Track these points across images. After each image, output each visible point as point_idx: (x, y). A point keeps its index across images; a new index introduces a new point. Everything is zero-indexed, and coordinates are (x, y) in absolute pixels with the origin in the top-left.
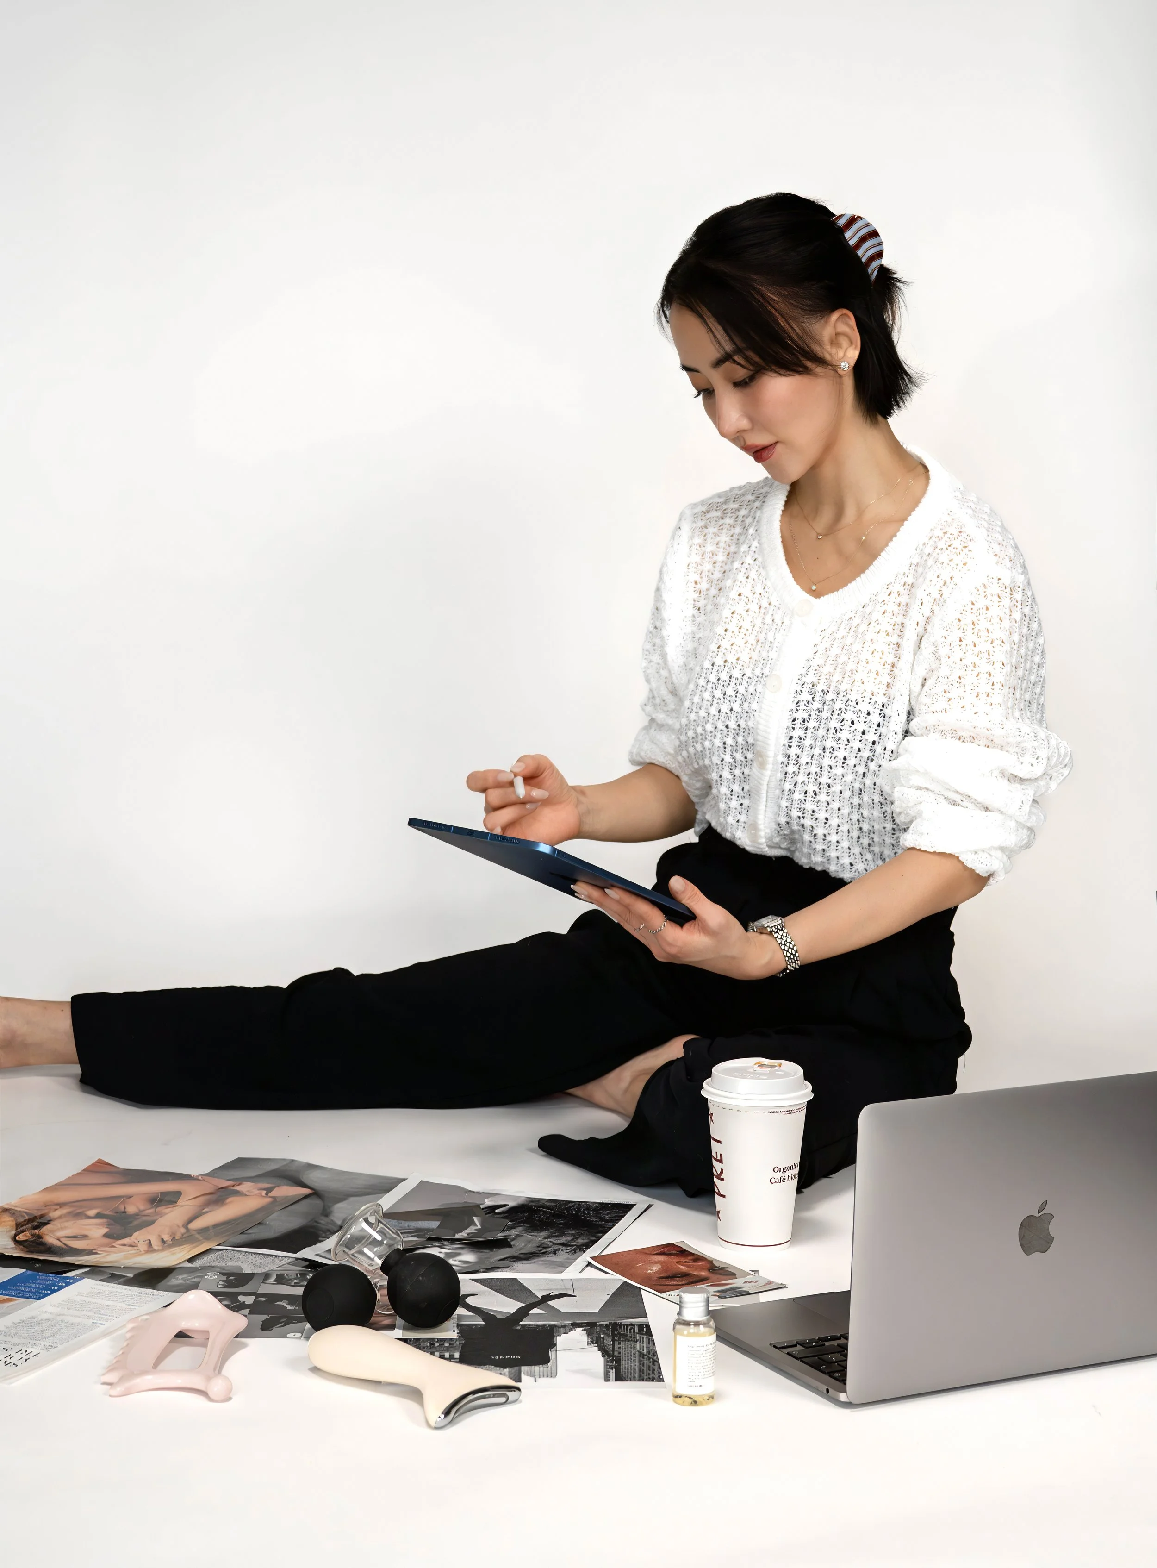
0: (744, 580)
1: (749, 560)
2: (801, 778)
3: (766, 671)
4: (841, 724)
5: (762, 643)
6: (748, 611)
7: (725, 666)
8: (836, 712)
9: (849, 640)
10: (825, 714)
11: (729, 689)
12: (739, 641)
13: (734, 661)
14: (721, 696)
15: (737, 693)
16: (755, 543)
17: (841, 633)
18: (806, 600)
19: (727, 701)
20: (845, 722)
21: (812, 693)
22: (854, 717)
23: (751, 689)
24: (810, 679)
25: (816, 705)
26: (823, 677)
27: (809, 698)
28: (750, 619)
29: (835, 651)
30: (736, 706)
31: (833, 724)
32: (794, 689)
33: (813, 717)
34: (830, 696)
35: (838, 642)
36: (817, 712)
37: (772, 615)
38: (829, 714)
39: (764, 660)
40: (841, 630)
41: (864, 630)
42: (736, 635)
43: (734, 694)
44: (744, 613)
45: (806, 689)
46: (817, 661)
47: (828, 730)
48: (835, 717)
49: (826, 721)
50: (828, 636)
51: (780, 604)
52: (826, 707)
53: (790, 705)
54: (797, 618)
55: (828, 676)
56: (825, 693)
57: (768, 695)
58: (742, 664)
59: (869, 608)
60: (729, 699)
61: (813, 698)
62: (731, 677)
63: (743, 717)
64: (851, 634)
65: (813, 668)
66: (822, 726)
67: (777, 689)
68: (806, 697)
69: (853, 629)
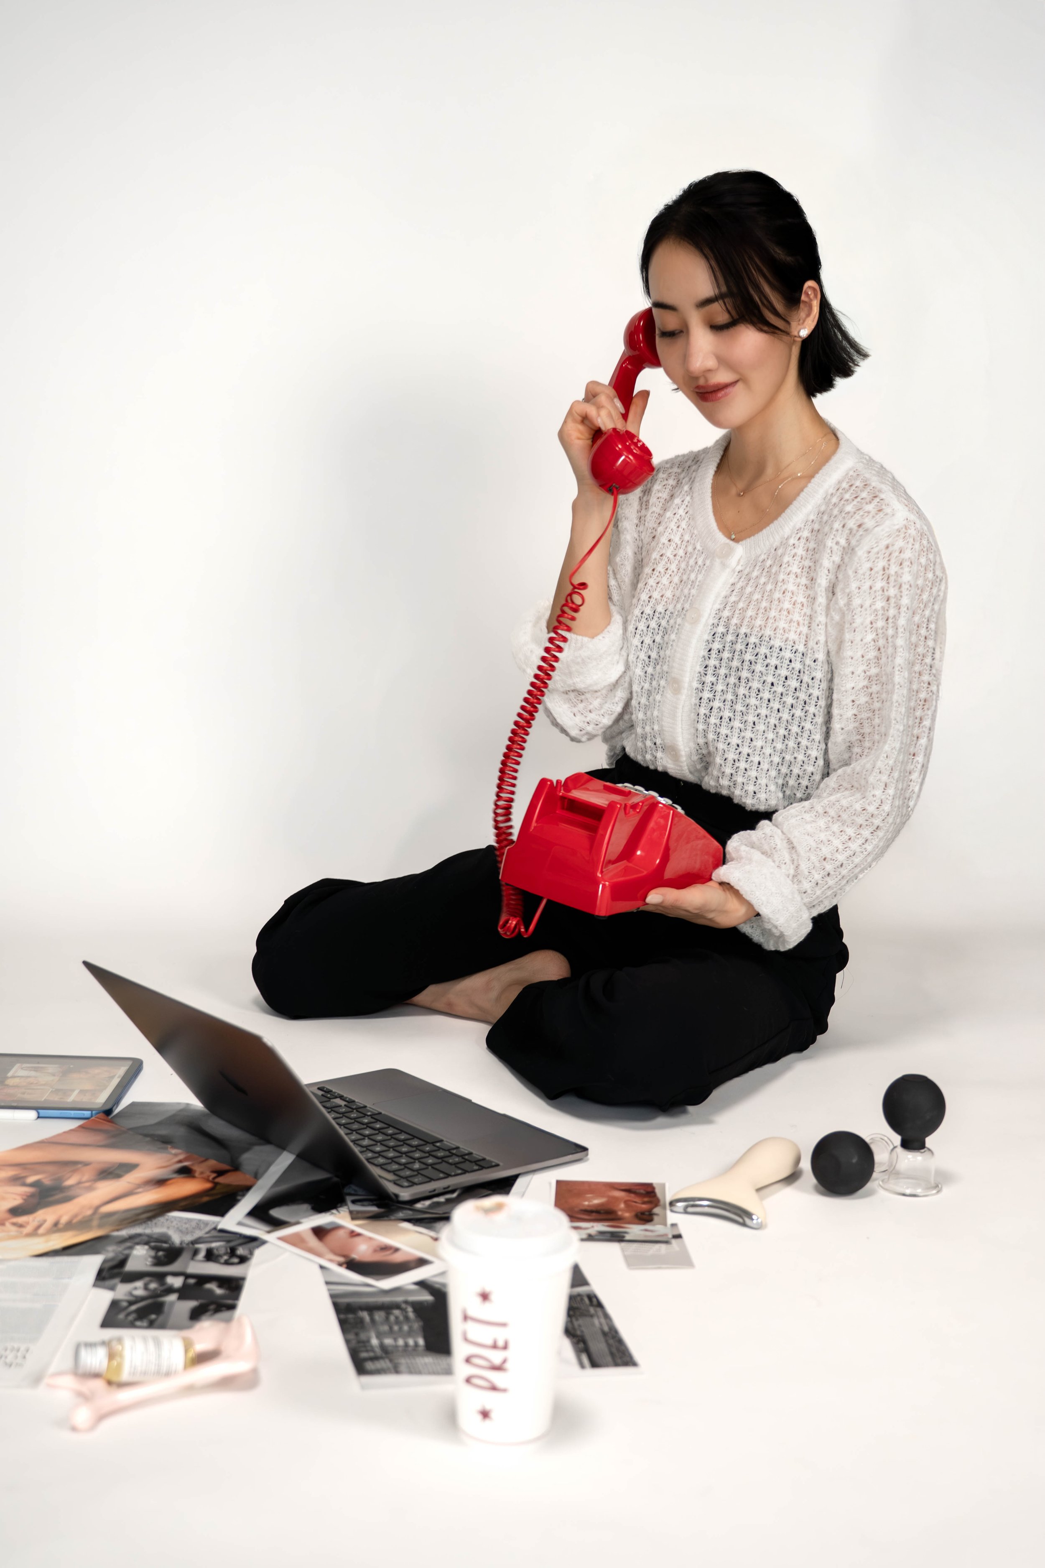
0: (675, 528)
1: (681, 512)
2: (716, 704)
3: (687, 606)
4: (756, 658)
5: (685, 582)
6: (675, 556)
7: (649, 602)
8: (751, 646)
9: (763, 580)
10: (739, 647)
11: (652, 622)
12: (665, 581)
13: (659, 597)
14: (645, 629)
15: (659, 626)
16: (688, 498)
17: (755, 574)
18: (727, 544)
19: (650, 634)
20: (759, 655)
21: (727, 627)
22: (767, 651)
23: (672, 622)
24: (726, 613)
25: (730, 638)
26: (737, 612)
27: (724, 630)
28: (677, 562)
29: (749, 589)
30: (658, 639)
31: (748, 657)
32: (711, 621)
33: (727, 648)
34: (743, 630)
35: (752, 581)
36: (730, 644)
37: (696, 558)
38: (743, 647)
39: (685, 596)
40: (756, 570)
41: (776, 571)
42: (662, 575)
43: (656, 627)
44: (671, 557)
45: (722, 623)
46: (733, 599)
47: (743, 662)
48: (750, 650)
49: (740, 653)
50: (744, 576)
51: (703, 549)
52: (740, 640)
53: (707, 637)
54: (717, 560)
55: (741, 611)
56: (738, 626)
57: (687, 626)
58: (665, 600)
59: (780, 552)
60: (652, 631)
61: (728, 631)
62: (654, 612)
63: (664, 648)
64: (764, 574)
65: (729, 604)
66: (736, 657)
67: (695, 622)
68: (721, 629)
69: (766, 570)
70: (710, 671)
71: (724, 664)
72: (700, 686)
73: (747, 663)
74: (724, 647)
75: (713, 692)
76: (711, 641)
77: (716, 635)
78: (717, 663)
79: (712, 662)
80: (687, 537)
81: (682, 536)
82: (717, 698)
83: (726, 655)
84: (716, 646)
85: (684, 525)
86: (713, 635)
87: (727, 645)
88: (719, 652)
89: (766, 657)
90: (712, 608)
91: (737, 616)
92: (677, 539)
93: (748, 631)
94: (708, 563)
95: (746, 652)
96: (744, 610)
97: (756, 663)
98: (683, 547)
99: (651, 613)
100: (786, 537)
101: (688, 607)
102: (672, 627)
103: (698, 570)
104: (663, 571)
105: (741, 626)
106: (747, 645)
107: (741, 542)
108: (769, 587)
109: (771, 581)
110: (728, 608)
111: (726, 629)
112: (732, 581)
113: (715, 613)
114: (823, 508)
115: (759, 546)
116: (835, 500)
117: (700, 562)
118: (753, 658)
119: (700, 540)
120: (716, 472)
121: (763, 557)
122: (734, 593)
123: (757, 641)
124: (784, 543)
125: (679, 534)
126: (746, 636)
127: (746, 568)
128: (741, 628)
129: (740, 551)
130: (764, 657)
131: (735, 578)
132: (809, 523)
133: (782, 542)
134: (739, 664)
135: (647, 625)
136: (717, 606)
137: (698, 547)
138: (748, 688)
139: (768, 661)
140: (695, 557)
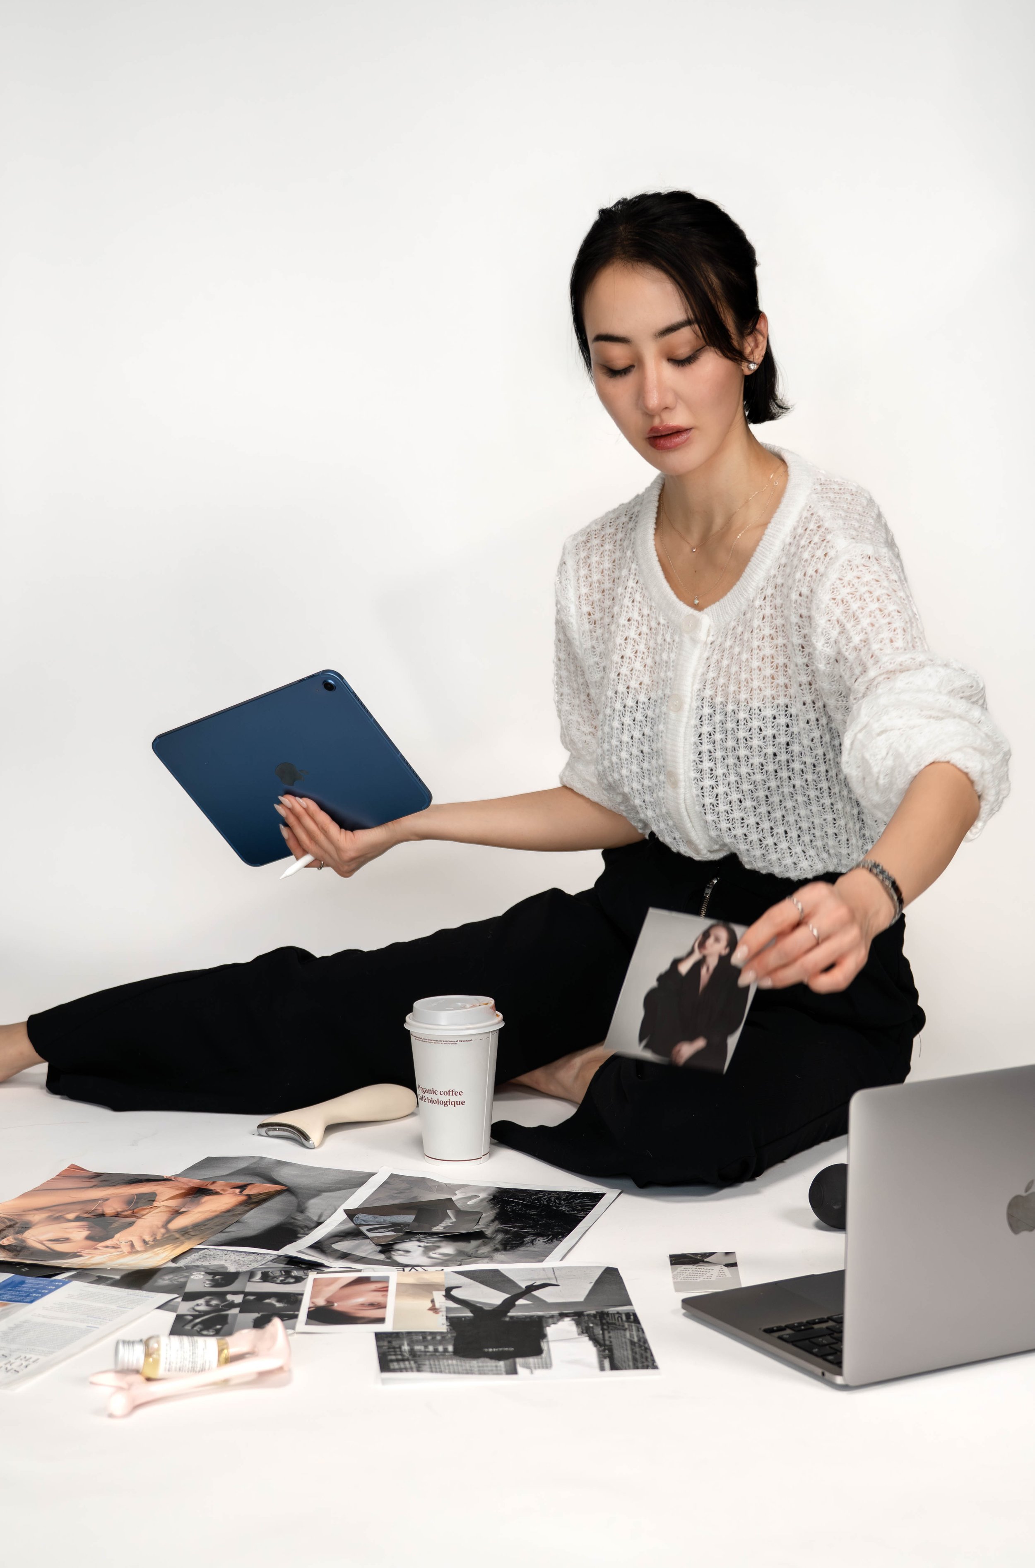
0: (630, 604)
1: (631, 583)
2: (721, 790)
4: (750, 733)
5: (659, 664)
6: (640, 634)
7: (628, 693)
8: (741, 723)
9: (737, 650)
10: (730, 725)
11: (637, 715)
12: (638, 665)
13: (637, 686)
14: (631, 723)
15: (646, 717)
16: (634, 566)
17: (728, 644)
18: (691, 615)
19: (638, 727)
20: (753, 730)
21: (712, 706)
22: (760, 724)
23: (657, 711)
24: (708, 693)
25: (718, 718)
26: (720, 689)
27: (711, 711)
28: (644, 641)
29: (725, 662)
30: (647, 731)
31: (741, 734)
32: (695, 705)
33: (718, 730)
34: (730, 707)
35: (727, 652)
36: (721, 724)
37: (663, 635)
38: (734, 725)
39: (663, 681)
40: (728, 640)
41: (749, 638)
42: (633, 660)
43: (643, 719)
44: (637, 637)
45: (706, 704)
46: (711, 675)
47: (738, 740)
48: (741, 727)
49: (732, 732)
50: (717, 648)
51: (668, 623)
52: (729, 719)
53: (694, 721)
54: (685, 635)
55: (723, 688)
56: (724, 704)
57: (673, 715)
58: (645, 688)
59: (749, 615)
60: (639, 724)
61: (714, 711)
62: (637, 703)
63: (655, 740)
64: (738, 643)
65: (709, 682)
66: (729, 737)
67: (679, 708)
68: (707, 711)
69: (738, 638)
70: (705, 757)
71: (718, 746)
72: (698, 776)
73: (742, 741)
74: (715, 728)
75: (714, 778)
76: (699, 726)
77: (703, 718)
78: (710, 747)
79: (705, 747)
80: (646, 611)
81: (640, 610)
82: (720, 783)
83: (718, 736)
84: (706, 729)
85: (638, 597)
86: (700, 719)
87: (717, 726)
88: (710, 735)
89: (761, 730)
90: (692, 690)
91: (720, 693)
92: (636, 616)
93: (735, 708)
94: (677, 639)
95: (738, 729)
96: (726, 686)
97: (751, 738)
98: (645, 622)
99: (634, 704)
100: (752, 599)
101: (669, 693)
102: (658, 716)
103: (669, 648)
104: (632, 655)
105: (727, 703)
106: (738, 722)
107: (705, 610)
108: (744, 656)
109: (745, 649)
110: (708, 686)
111: (713, 709)
112: (706, 655)
113: (696, 694)
114: (783, 561)
115: (727, 613)
116: (793, 550)
117: (668, 639)
118: (747, 735)
119: (661, 612)
120: (656, 529)
121: (733, 624)
122: (711, 669)
123: (747, 716)
124: (751, 606)
125: (636, 609)
126: (735, 713)
127: (717, 638)
128: (728, 706)
129: (707, 619)
130: (759, 730)
131: (709, 651)
132: (771, 579)
133: (749, 605)
134: (734, 744)
135: (633, 718)
136: (697, 686)
137: (662, 621)
138: (750, 765)
139: (764, 733)
140: (661, 632)
